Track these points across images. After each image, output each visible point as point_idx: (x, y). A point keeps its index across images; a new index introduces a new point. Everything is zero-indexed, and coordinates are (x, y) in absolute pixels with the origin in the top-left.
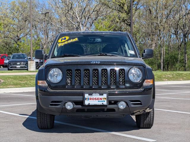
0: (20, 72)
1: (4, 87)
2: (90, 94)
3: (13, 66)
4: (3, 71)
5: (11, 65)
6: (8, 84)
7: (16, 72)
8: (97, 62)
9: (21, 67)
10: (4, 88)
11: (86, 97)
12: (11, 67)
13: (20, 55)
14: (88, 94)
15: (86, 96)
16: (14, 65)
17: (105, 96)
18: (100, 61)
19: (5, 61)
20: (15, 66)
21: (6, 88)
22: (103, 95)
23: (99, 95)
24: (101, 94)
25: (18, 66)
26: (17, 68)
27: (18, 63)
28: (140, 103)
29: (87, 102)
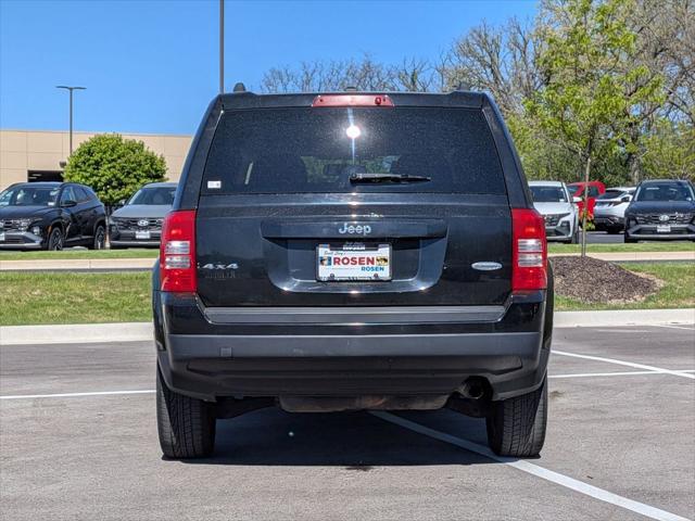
0: (677, 249)
1: (670, 304)
3: (646, 226)
4: (614, 245)
5: (637, 223)
6: (683, 296)
7: (663, 250)
9: (674, 231)
10: (672, 308)
12: (638, 232)
13: (667, 187)
16: (646, 223)
19: (596, 208)
20: (652, 226)
21: (677, 308)
25: (664, 226)
26: (660, 233)
27: (664, 217)
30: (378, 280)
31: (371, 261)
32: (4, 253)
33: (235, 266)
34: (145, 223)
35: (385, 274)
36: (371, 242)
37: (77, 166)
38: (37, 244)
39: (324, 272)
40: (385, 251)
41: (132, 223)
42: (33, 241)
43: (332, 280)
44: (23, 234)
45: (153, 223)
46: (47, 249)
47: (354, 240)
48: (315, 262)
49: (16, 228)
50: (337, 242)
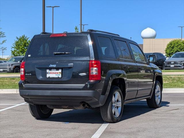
30: (59, 78)
31: (57, 73)
33: (30, 74)
34: (173, 63)
35: (60, 76)
36: (57, 69)
39: (48, 76)
40: (60, 71)
41: (169, 63)
43: (49, 78)
45: (175, 63)
47: (54, 68)
48: (46, 73)
50: (50, 69)
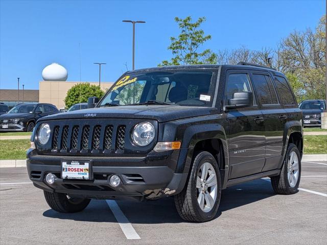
2: (69, 163)
8: (92, 115)
9: (312, 123)
11: (63, 167)
14: (66, 163)
15: (64, 164)
17: (87, 165)
18: (97, 113)
22: (84, 164)
23: (79, 164)
24: (82, 163)
25: (307, 121)
28: (141, 178)
29: (64, 174)
32: (1, 134)
37: (69, 97)
38: (21, 129)
42: (20, 128)
44: (15, 125)
46: (27, 131)
49: (13, 123)
